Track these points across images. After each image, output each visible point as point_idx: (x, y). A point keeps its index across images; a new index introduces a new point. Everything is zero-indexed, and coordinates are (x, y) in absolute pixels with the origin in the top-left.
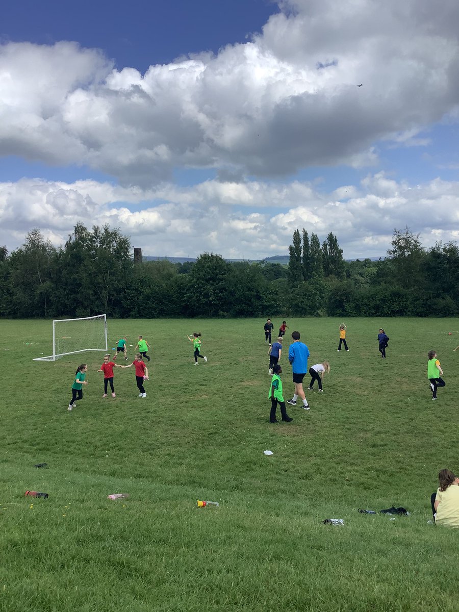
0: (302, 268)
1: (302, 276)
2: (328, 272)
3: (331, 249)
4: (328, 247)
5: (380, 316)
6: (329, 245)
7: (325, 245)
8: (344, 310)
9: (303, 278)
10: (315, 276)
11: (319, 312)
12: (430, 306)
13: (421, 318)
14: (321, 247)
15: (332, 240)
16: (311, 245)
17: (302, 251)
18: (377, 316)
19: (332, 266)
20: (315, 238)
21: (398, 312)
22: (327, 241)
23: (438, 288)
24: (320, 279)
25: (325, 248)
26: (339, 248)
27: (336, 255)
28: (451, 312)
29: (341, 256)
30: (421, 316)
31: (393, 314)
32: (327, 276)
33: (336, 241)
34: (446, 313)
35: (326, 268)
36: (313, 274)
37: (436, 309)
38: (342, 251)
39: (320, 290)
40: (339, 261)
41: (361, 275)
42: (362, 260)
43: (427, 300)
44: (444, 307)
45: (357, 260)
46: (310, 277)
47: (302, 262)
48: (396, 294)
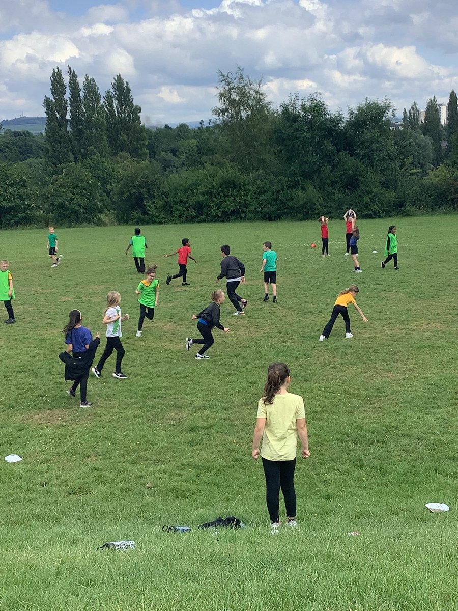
0: (70, 140)
1: (70, 153)
2: (118, 147)
3: (121, 104)
4: (115, 102)
5: (204, 221)
6: (116, 99)
7: (109, 98)
8: (144, 213)
9: (72, 157)
10: (94, 154)
11: (103, 217)
12: (283, 202)
13: (268, 223)
14: (102, 101)
15: (122, 90)
16: (85, 97)
17: (69, 109)
18: (200, 222)
19: (123, 137)
20: (91, 86)
21: (233, 213)
22: (112, 90)
23: (295, 174)
24: (103, 159)
25: (111, 104)
26: (135, 103)
27: (129, 115)
28: (317, 212)
29: (139, 118)
30: (270, 219)
31: (226, 217)
32: (115, 155)
33: (129, 90)
34: (308, 213)
35: (113, 140)
36: (91, 150)
37: (292, 208)
38: (140, 110)
39: (104, 179)
40: (135, 127)
41: (174, 152)
42: (174, 127)
43: (279, 192)
44: (306, 203)
45: (167, 126)
46: (84, 156)
47: (69, 129)
48: (230, 185)
